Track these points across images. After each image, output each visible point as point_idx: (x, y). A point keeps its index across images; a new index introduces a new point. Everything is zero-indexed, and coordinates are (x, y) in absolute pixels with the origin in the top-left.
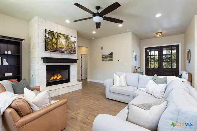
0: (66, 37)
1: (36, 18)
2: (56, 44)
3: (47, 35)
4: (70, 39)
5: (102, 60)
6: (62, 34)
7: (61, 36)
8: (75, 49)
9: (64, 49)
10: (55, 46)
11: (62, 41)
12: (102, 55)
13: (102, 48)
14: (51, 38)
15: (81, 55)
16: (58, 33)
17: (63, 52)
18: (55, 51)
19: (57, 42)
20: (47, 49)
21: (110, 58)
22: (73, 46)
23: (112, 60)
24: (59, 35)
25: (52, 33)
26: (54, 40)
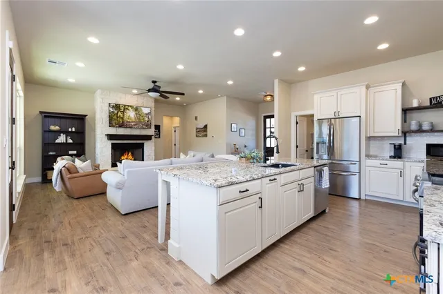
0: (136, 109)
1: (99, 92)
2: (122, 118)
3: (111, 110)
4: (141, 110)
5: (197, 136)
6: (131, 106)
7: (130, 108)
8: (149, 123)
9: (133, 124)
10: (121, 120)
11: (131, 115)
12: (197, 129)
13: (196, 118)
14: (116, 112)
15: (175, 128)
16: (125, 106)
17: (131, 127)
18: (120, 127)
19: (124, 115)
20: (111, 125)
21: (205, 133)
22: (147, 119)
23: (206, 136)
24: (126, 107)
25: (117, 107)
26: (119, 114)
